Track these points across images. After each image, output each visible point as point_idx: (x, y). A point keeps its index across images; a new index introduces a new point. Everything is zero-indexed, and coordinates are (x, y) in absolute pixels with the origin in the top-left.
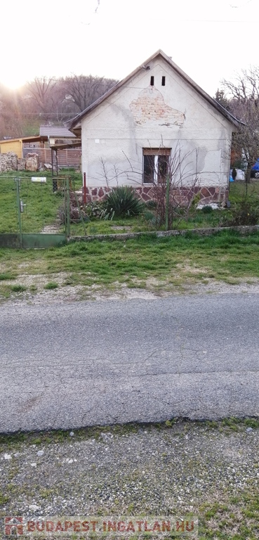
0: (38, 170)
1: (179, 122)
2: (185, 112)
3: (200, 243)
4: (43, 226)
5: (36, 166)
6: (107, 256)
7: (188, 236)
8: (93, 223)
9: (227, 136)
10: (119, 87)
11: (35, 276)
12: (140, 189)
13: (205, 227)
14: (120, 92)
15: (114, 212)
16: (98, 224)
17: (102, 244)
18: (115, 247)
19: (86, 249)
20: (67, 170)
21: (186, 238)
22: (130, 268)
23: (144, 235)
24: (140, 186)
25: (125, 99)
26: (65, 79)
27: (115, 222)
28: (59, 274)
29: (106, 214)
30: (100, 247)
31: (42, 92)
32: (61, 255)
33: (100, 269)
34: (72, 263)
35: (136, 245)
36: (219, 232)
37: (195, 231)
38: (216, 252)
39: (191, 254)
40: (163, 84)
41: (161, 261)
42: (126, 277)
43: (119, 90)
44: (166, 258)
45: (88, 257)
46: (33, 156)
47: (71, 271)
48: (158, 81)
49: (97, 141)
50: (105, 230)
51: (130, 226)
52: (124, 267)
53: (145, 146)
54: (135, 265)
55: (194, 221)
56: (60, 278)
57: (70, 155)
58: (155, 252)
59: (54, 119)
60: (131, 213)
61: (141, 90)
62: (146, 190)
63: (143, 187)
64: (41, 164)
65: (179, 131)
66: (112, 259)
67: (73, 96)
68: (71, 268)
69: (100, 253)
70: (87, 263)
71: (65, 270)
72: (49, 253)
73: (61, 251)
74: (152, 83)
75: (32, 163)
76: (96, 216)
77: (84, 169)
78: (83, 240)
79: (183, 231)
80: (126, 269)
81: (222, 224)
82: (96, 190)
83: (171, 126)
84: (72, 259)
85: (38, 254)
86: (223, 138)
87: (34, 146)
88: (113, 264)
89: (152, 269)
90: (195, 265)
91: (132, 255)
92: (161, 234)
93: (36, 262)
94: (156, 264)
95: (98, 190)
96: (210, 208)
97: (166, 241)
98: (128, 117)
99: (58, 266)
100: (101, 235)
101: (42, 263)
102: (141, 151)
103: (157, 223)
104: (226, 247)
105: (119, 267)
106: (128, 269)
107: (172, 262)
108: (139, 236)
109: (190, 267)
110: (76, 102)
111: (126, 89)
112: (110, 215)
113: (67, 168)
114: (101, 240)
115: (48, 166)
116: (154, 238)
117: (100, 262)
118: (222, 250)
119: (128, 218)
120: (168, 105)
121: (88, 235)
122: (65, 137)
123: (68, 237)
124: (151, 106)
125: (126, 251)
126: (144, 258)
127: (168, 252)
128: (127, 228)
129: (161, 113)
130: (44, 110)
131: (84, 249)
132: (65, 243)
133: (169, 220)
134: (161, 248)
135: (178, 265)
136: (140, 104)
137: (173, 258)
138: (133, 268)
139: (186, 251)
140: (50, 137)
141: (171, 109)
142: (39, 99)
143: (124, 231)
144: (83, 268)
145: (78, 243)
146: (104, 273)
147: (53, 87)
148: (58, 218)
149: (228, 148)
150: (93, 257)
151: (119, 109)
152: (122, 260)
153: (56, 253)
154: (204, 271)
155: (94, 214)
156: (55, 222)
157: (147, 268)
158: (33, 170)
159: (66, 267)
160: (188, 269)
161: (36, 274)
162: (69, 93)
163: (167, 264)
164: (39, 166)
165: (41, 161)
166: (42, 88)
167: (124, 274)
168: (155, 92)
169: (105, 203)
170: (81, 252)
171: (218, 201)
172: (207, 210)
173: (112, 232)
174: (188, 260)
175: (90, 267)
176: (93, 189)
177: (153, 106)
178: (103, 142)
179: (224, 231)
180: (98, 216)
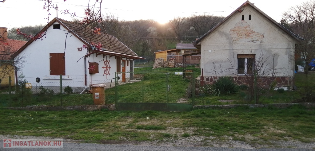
0: (174, 67)
1: (260, 39)
2: (264, 33)
3: (279, 113)
4: (178, 98)
5: (174, 65)
6: (218, 118)
7: (270, 108)
8: (207, 97)
9: (292, 46)
10: (223, 22)
11: (176, 129)
12: (235, 77)
13: (281, 103)
14: (224, 24)
15: (220, 91)
16: (211, 98)
17: (214, 110)
18: (222, 113)
19: (205, 114)
20: (190, 67)
21: (269, 109)
22: (233, 127)
23: (240, 106)
24: (236, 76)
25: (227, 28)
26: (190, 18)
27: (221, 97)
28: (190, 128)
29: (215, 92)
30: (213, 112)
31: (178, 26)
32: (190, 116)
33: (215, 127)
34: (197, 122)
35: (235, 112)
36: (291, 106)
37: (274, 105)
38: (290, 119)
39: (273, 120)
40: (250, 19)
41: (253, 123)
42: (231, 133)
43: (223, 23)
44: (257, 122)
45: (206, 118)
46: (172, 60)
47: (197, 127)
48: (247, 18)
49: (210, 51)
50: (216, 102)
51: (230, 100)
52: (229, 126)
53: (239, 53)
54: (236, 125)
55: (273, 98)
56: (191, 131)
57: (192, 59)
58: (248, 118)
59: (183, 40)
60: (231, 92)
61: (236, 23)
62: (240, 78)
63: (237, 77)
64: (176, 63)
65: (260, 44)
66: (221, 120)
67: (194, 27)
68: (196, 125)
69: (213, 116)
70: (206, 122)
71: (193, 126)
72: (183, 115)
73: (189, 114)
74: (243, 19)
75: (172, 63)
76: (209, 93)
77: (202, 67)
78: (202, 107)
79: (266, 105)
80: (231, 127)
81: (293, 100)
82: (208, 78)
83: (255, 41)
84: (197, 119)
85: (176, 115)
86: (289, 47)
87: (173, 54)
88: (222, 124)
89: (248, 128)
90: (277, 127)
91: (234, 119)
92: (251, 106)
93: (176, 120)
94: (250, 125)
95: (210, 78)
96: (283, 90)
97: (255, 110)
98: (228, 38)
99: (189, 123)
100: (213, 105)
101: (179, 121)
102: (236, 56)
103: (249, 99)
104: (297, 116)
105: (226, 126)
106: (232, 128)
107: (261, 124)
108: (237, 106)
109: (273, 129)
110: (196, 30)
111: (227, 23)
112: (217, 93)
113: (190, 65)
114: (213, 108)
115: (180, 64)
116: (247, 108)
117: (214, 122)
118: (295, 118)
119: (229, 95)
120: (253, 30)
121: (206, 105)
122: (190, 49)
123: (194, 105)
124: (243, 31)
125: (229, 116)
126: (241, 121)
127: (257, 118)
128: (229, 101)
129: (248, 34)
130: (179, 35)
131: (203, 113)
132: (192, 109)
133: (257, 98)
134: (253, 115)
135: (265, 127)
136: (236, 30)
137: (261, 122)
138: (235, 127)
139: (270, 118)
140: (182, 49)
141: (255, 32)
142: (176, 29)
143: (227, 103)
144: (204, 126)
145: (200, 110)
146: (217, 129)
147: (184, 23)
148: (187, 94)
149: (293, 53)
150: (209, 119)
151: (223, 34)
152: (228, 122)
153: (187, 115)
154: (283, 132)
155: (208, 92)
156: (185, 96)
157: (244, 128)
158: (172, 67)
159: (193, 124)
160: (272, 130)
161: (176, 127)
162: (192, 26)
163: (258, 126)
164: (175, 65)
165: (176, 62)
166: (178, 24)
167: (230, 131)
168: (244, 23)
169: (214, 86)
170: (202, 115)
171: (288, 85)
172: (281, 91)
173: (220, 103)
174: (272, 124)
175: (208, 125)
176: (207, 78)
177: (244, 31)
178: (213, 51)
179: (295, 105)
180: (210, 94)
